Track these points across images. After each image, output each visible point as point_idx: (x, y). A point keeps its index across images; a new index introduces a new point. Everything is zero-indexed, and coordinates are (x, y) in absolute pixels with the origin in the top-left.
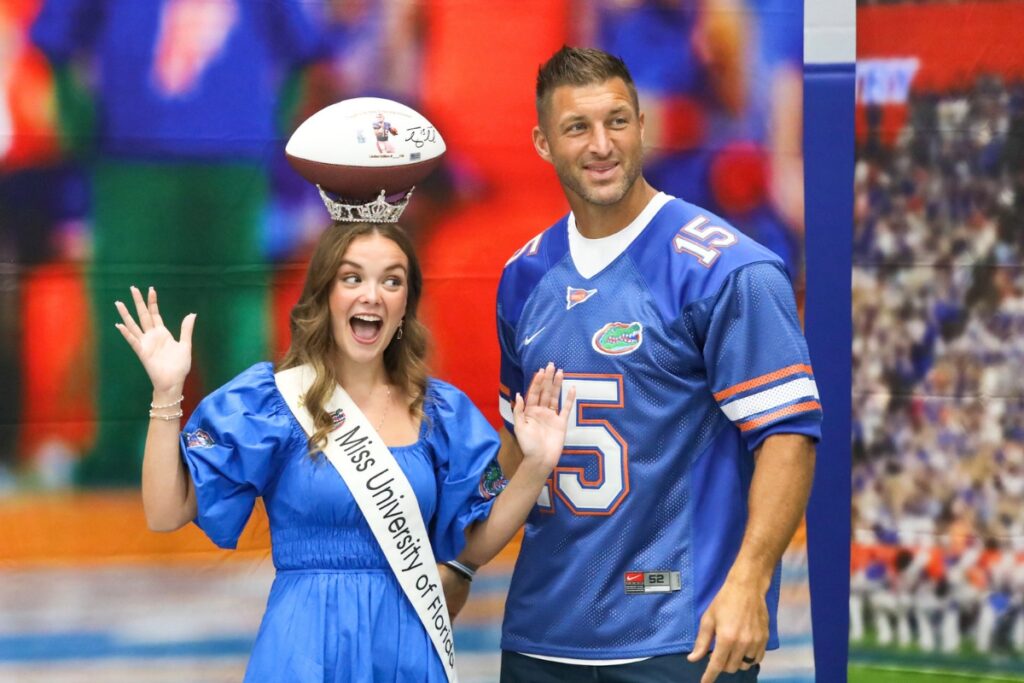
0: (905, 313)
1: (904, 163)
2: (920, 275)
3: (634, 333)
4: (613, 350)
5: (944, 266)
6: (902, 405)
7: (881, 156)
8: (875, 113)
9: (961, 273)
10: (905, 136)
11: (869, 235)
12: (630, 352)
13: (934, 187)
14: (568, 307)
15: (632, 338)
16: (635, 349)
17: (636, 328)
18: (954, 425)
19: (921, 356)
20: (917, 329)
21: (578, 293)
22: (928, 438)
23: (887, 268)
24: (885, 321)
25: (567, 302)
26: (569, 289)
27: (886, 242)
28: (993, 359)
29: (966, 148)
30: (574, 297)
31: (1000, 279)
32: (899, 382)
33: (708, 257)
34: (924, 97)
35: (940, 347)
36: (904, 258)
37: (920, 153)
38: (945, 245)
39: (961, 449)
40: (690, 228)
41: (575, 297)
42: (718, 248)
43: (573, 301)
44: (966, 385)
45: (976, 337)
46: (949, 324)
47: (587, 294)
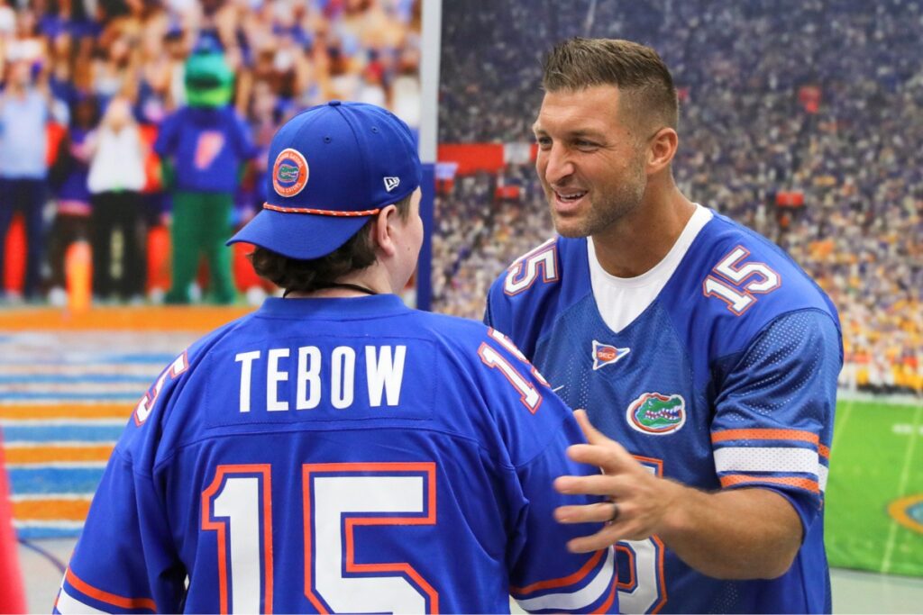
0: (451, 251)
1: (452, 199)
2: (456, 238)
3: (676, 409)
4: (652, 428)
5: (464, 235)
6: (449, 283)
7: (443, 196)
8: (442, 183)
9: (471, 238)
10: (452, 190)
11: (439, 223)
12: (672, 431)
13: (462, 208)
14: (595, 368)
15: (674, 414)
16: (678, 428)
17: (677, 402)
18: (467, 289)
19: (456, 266)
20: (455, 257)
21: (607, 351)
22: (458, 294)
23: (445, 235)
24: (444, 254)
25: (593, 361)
26: (595, 343)
27: (444, 226)
28: (480, 267)
29: (473, 195)
30: (604, 356)
31: (484, 241)
32: (450, 274)
33: (740, 303)
34: (459, 177)
35: (463, 264)
36: (451, 232)
37: (458, 195)
38: (465, 228)
39: (469, 298)
40: (724, 267)
41: (602, 355)
42: (754, 294)
43: (601, 360)
44: (471, 276)
45: (475, 260)
46: (466, 255)
47: (618, 353)
